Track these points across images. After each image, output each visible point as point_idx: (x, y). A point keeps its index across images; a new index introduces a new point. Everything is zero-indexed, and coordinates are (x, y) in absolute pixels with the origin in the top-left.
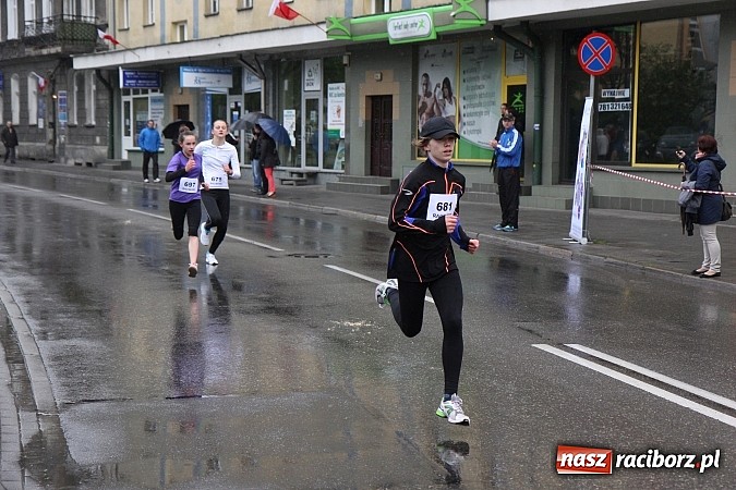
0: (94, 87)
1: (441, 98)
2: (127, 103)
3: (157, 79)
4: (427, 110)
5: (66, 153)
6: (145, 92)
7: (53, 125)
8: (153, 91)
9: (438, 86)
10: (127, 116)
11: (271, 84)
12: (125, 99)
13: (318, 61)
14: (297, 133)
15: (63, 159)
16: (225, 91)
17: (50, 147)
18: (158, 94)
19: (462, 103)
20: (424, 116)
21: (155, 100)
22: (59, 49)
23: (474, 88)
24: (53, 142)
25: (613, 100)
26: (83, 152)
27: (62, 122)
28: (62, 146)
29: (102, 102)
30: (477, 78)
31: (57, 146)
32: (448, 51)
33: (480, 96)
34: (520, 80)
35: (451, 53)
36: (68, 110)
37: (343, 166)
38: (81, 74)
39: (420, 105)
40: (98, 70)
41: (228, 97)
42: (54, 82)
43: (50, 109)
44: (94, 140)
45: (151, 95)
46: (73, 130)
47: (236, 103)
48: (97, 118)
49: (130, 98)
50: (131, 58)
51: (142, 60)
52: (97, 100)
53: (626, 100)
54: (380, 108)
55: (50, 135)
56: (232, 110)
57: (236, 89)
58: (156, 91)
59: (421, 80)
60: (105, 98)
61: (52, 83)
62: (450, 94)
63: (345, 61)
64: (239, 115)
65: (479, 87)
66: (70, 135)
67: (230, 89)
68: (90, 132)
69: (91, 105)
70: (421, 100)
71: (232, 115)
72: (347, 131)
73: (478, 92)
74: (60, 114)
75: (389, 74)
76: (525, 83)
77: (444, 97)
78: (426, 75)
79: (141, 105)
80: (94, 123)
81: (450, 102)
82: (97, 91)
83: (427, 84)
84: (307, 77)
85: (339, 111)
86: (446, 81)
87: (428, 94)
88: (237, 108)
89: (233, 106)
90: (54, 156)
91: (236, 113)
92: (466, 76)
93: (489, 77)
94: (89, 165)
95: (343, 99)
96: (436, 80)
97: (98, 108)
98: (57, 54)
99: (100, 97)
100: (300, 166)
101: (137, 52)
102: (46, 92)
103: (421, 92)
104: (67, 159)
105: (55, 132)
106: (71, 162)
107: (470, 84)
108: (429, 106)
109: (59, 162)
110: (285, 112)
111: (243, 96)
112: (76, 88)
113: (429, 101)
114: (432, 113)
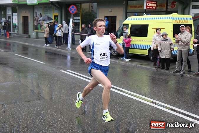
1: (39, 17)
4: (37, 20)
9: (39, 15)
13: (11, 8)
20: (36, 21)
25: (76, 19)
30: (47, 13)
32: (41, 7)
34: (57, 14)
37: (17, 32)
39: (35, 19)
53: (79, 19)
54: (25, 19)
59: (35, 13)
63: (17, 8)
72: (18, 24)
75: (27, 12)
78: (36, 12)
83: (36, 14)
85: (16, 19)
86: (41, 14)
87: (36, 16)
92: (45, 13)
93: (50, 13)
95: (17, 17)
96: (38, 13)
103: (35, 16)
108: (37, 19)
113: (37, 18)
114: (37, 21)
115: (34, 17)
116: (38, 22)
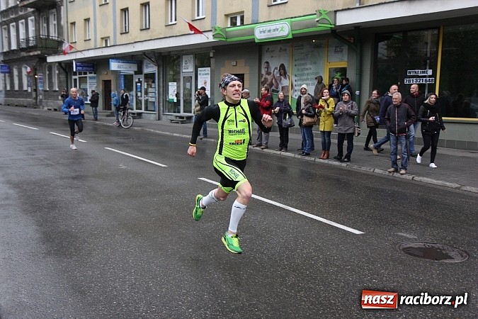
0: (57, 72)
1: (278, 75)
2: (75, 80)
3: (93, 67)
4: (268, 83)
5: (43, 104)
6: (85, 73)
7: (36, 90)
8: (90, 73)
9: (276, 68)
10: (75, 86)
11: (161, 69)
12: (74, 77)
13: (192, 56)
14: (177, 95)
15: (41, 107)
16: (132, 73)
17: (34, 101)
18: (93, 75)
19: (294, 78)
20: (266, 86)
21: (91, 78)
22: (39, 52)
23: (303, 70)
24: (36, 98)
26: (52, 104)
27: (41, 89)
28: (41, 101)
29: (62, 79)
30: (306, 64)
31: (38, 100)
32: (283, 48)
33: (308, 74)
34: (343, 65)
35: (286, 50)
36: (44, 83)
38: (51, 65)
39: (263, 80)
40: (60, 63)
41: (134, 76)
42: (36, 70)
43: (34, 83)
44: (58, 98)
45: (88, 75)
46: (46, 93)
47: (139, 79)
48: (59, 87)
49: (77, 77)
50: (79, 56)
51: (86, 56)
52: (59, 78)
53: (430, 76)
55: (34, 95)
56: (136, 83)
57: (139, 72)
58: (91, 73)
59: (264, 66)
60: (63, 77)
61: (35, 71)
62: (285, 73)
63: (211, 55)
64: (141, 86)
65: (307, 69)
66: (45, 95)
67: (135, 72)
68: (55, 94)
69: (55, 81)
70: (264, 77)
71: (136, 86)
72: (212, 93)
73: (306, 72)
74: (39, 85)
75: (242, 62)
76: (346, 66)
77: (281, 75)
78: (267, 63)
79: (83, 80)
80: (57, 89)
81: (285, 78)
82: (59, 74)
83: (268, 67)
84: (184, 65)
85: (205, 83)
86: (282, 66)
87: (268, 73)
88: (140, 82)
89: (137, 80)
90: (37, 105)
91: (139, 84)
92: (296, 63)
93: (315, 63)
94: (55, 110)
95: (209, 76)
96: (274, 65)
97: (60, 82)
98: (38, 55)
99: (61, 76)
100: (179, 112)
101: (83, 52)
102: (31, 74)
103: (263, 72)
104: (43, 107)
105: (36, 94)
106: (46, 108)
107: (300, 68)
108: (269, 81)
109: (39, 108)
110: (170, 84)
111: (143, 76)
112: (47, 73)
113: (269, 78)
114: (271, 85)
115: (260, 75)
116: (273, 88)
